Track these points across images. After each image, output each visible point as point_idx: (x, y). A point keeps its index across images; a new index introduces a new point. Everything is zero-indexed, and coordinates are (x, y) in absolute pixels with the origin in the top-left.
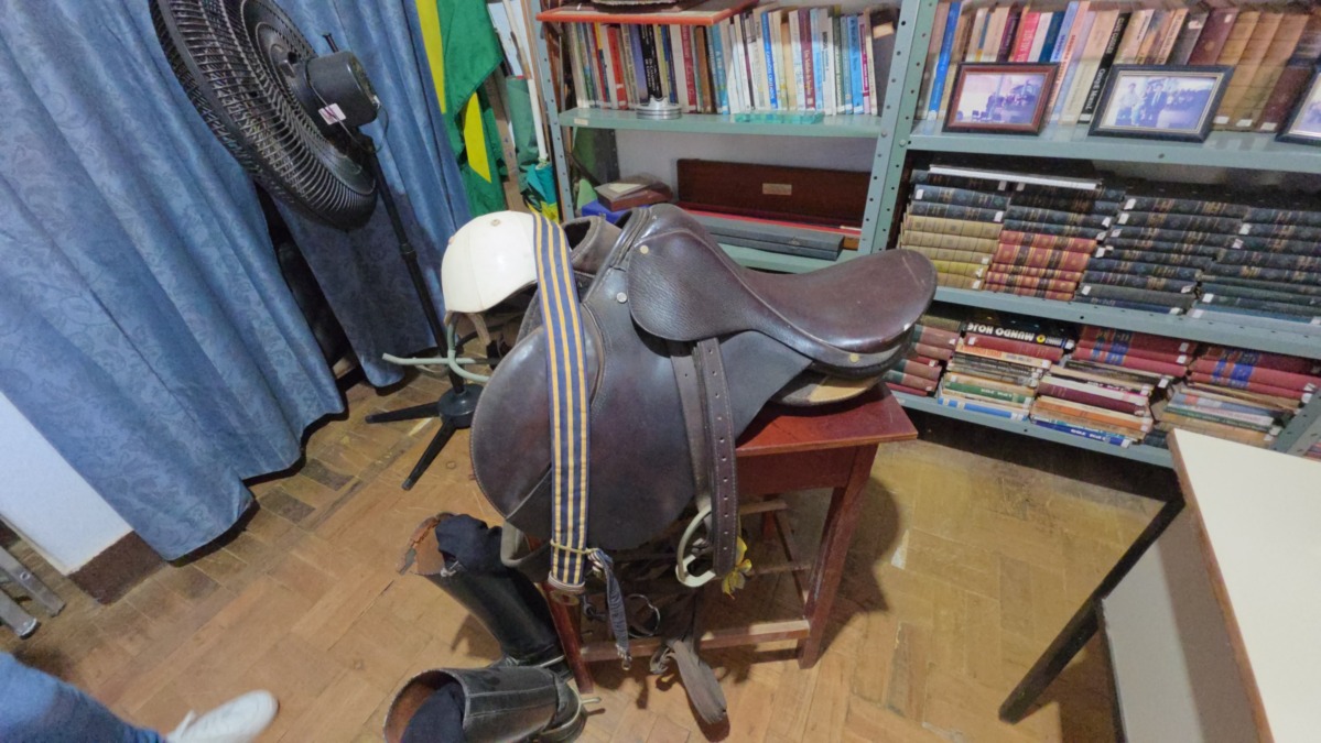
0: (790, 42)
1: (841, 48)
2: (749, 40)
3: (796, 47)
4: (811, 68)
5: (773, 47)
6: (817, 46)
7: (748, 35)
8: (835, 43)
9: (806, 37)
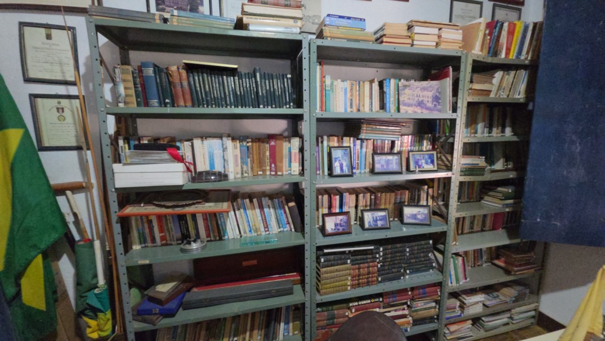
0: (255, 209)
1: (275, 209)
2: (236, 210)
3: (258, 211)
4: (265, 217)
5: (247, 211)
6: (266, 210)
7: (236, 208)
8: (273, 208)
9: (261, 207)
